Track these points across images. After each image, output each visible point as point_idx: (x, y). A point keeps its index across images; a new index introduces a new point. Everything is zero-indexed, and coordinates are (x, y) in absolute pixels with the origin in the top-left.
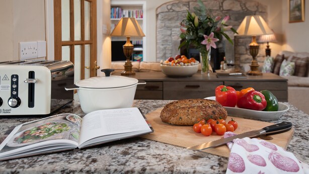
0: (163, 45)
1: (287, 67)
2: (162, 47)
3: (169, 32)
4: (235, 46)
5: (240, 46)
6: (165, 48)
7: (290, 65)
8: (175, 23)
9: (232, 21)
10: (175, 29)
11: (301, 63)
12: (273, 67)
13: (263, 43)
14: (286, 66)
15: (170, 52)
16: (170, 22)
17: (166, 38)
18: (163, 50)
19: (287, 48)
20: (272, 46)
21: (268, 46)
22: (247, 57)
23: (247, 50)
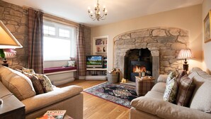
0: (117, 58)
3: (119, 51)
4: (160, 60)
5: (164, 61)
9: (159, 44)
10: (122, 49)
15: (120, 62)
16: (120, 46)
17: (118, 55)
18: (117, 61)
21: (186, 63)
22: (170, 68)
23: (170, 64)
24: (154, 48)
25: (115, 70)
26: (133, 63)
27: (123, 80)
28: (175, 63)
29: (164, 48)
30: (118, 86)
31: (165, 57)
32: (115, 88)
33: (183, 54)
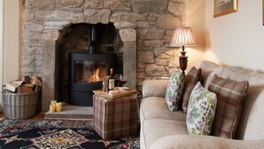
0: (31, 46)
1: (200, 101)
2: (30, 50)
3: (40, 28)
4: (137, 51)
5: (144, 51)
6: (34, 51)
7: (205, 99)
8: (50, 14)
9: (135, 14)
10: (49, 23)
11: (230, 93)
12: (181, 92)
13: (177, 48)
14: (198, 99)
15: (41, 58)
16: (42, 12)
17: (35, 37)
18: (31, 54)
19: (210, 56)
20: (190, 53)
21: (183, 54)
22: (155, 67)
23: (155, 57)
24: (126, 24)
25: (28, 80)
26: (77, 57)
27: (55, 106)
28: (164, 56)
29: (145, 24)
30: (40, 124)
31: (147, 43)
32: (35, 132)
33: (182, 37)
